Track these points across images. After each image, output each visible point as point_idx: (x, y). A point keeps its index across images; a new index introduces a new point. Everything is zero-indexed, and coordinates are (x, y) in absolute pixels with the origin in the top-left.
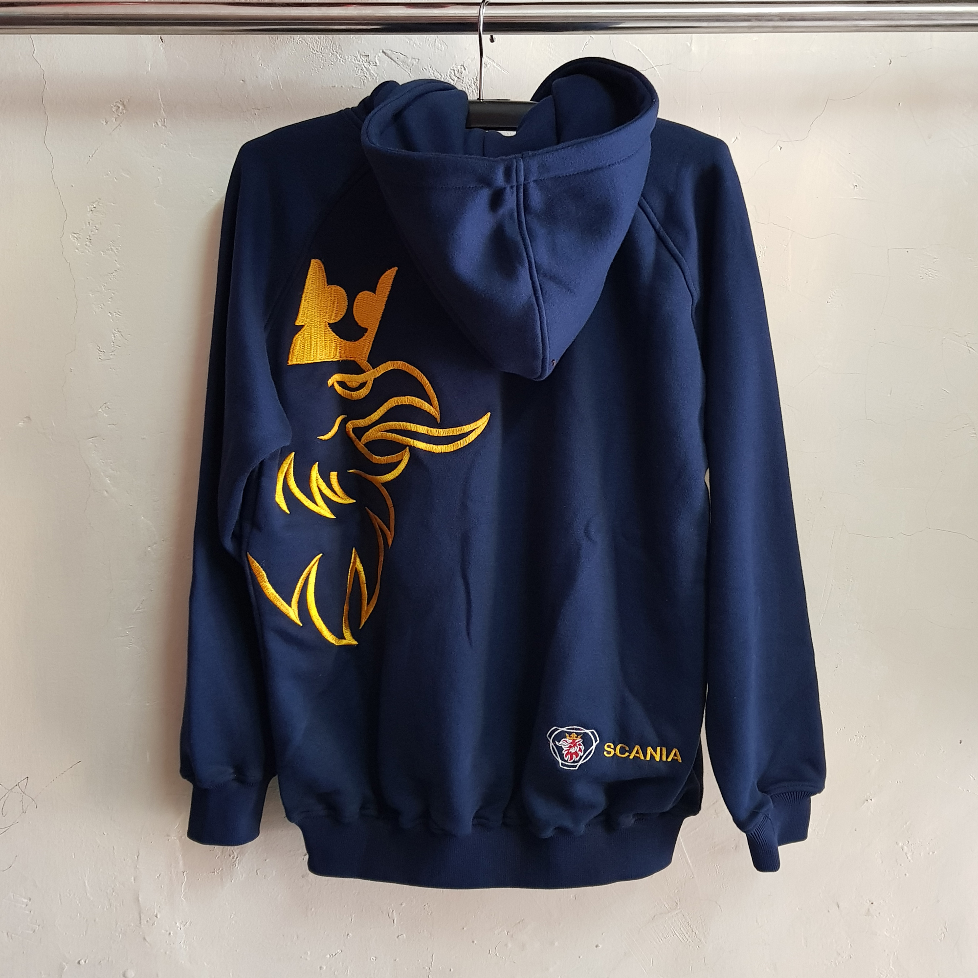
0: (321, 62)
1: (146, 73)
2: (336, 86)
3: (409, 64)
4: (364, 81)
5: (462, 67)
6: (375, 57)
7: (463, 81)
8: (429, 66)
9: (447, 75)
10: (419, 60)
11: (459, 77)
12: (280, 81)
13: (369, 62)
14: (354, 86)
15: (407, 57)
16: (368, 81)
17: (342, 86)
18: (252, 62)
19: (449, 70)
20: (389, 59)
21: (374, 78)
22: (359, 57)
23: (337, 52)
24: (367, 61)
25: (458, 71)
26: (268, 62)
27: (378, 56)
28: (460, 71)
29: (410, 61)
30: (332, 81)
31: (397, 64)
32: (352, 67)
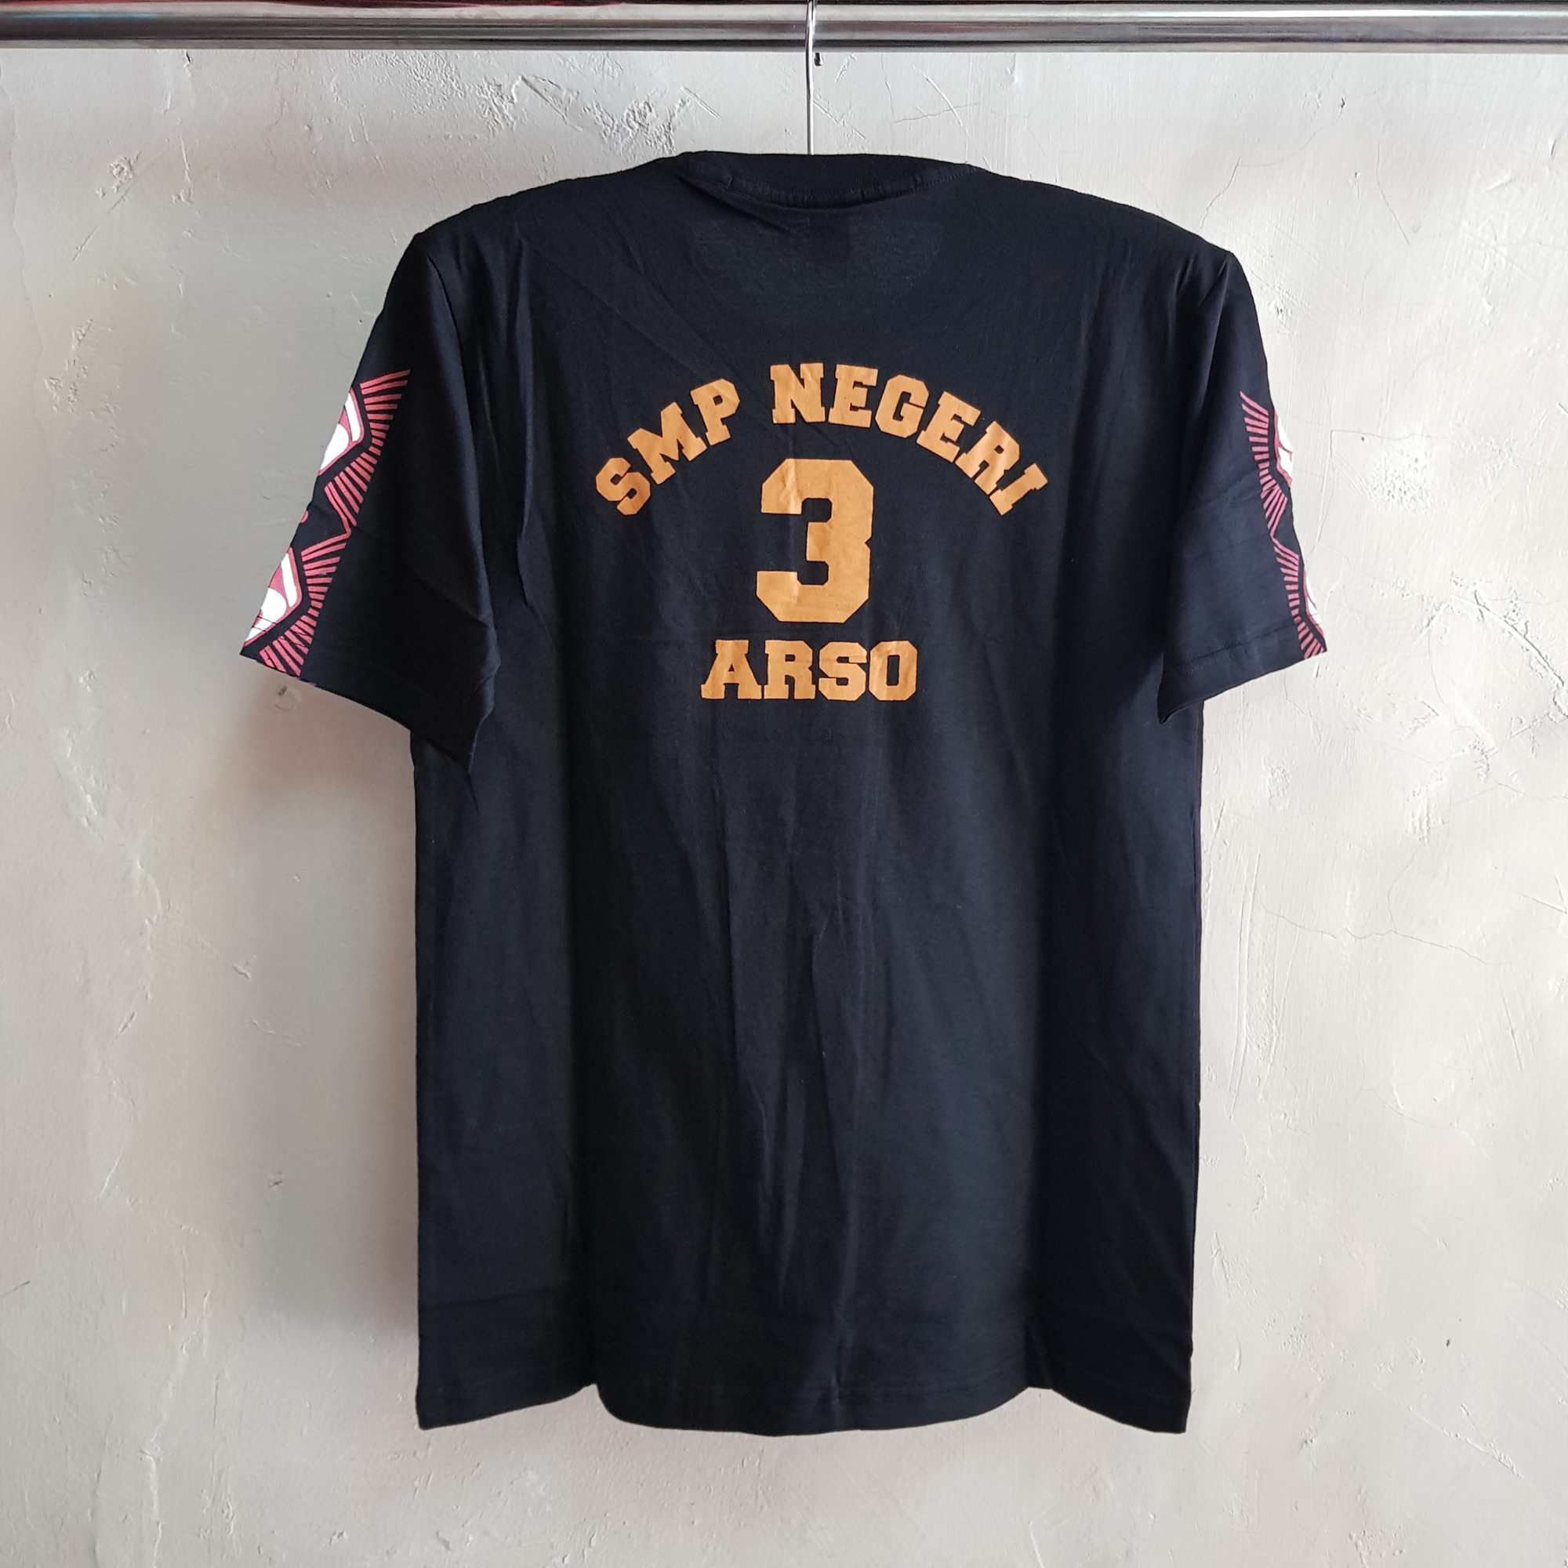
0: (427, 95)
1: (163, 111)
2: (451, 137)
3: (563, 100)
4: (493, 129)
5: (647, 107)
6: (511, 87)
7: (647, 129)
8: (595, 106)
9: (622, 120)
10: (578, 93)
11: (642, 124)
12: (365, 128)
13: (501, 97)
14: (478, 138)
15: (559, 88)
16: (500, 128)
17: (459, 138)
18: (323, 98)
19: (626, 111)
20: (533, 91)
21: (509, 123)
22: (486, 88)
23: (453, 80)
24: (498, 94)
25: (640, 113)
26: (348, 95)
27: (516, 86)
28: (643, 113)
29: (564, 94)
30: (445, 126)
31: (545, 99)
32: (475, 102)
